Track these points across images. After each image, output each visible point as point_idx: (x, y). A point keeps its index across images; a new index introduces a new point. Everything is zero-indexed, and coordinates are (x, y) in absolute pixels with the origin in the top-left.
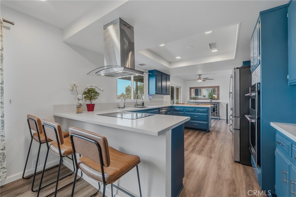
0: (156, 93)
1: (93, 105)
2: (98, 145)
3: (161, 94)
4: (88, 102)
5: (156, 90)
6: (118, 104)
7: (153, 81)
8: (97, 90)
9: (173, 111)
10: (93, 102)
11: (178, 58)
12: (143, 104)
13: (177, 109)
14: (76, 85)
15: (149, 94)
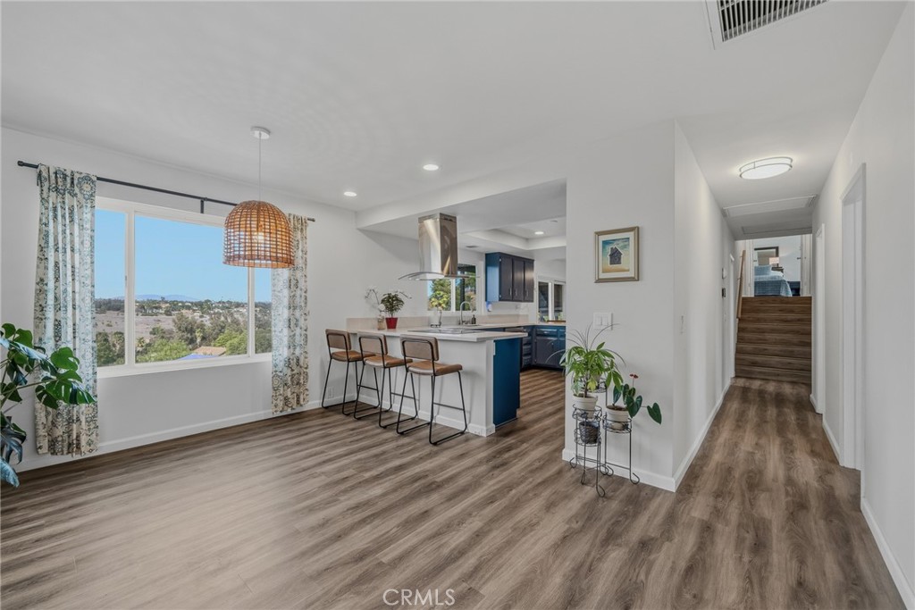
0: (500, 300)
1: (396, 319)
2: (431, 344)
3: (513, 300)
4: (388, 315)
5: (500, 293)
6: (429, 319)
7: (494, 273)
8: (400, 296)
9: (538, 335)
10: (396, 315)
11: (539, 233)
12: (474, 321)
13: (546, 331)
14: (376, 290)
15: (486, 300)
